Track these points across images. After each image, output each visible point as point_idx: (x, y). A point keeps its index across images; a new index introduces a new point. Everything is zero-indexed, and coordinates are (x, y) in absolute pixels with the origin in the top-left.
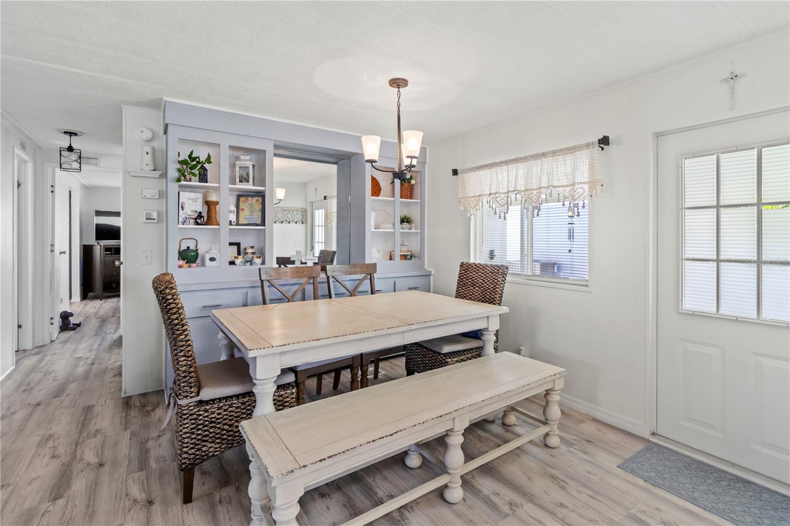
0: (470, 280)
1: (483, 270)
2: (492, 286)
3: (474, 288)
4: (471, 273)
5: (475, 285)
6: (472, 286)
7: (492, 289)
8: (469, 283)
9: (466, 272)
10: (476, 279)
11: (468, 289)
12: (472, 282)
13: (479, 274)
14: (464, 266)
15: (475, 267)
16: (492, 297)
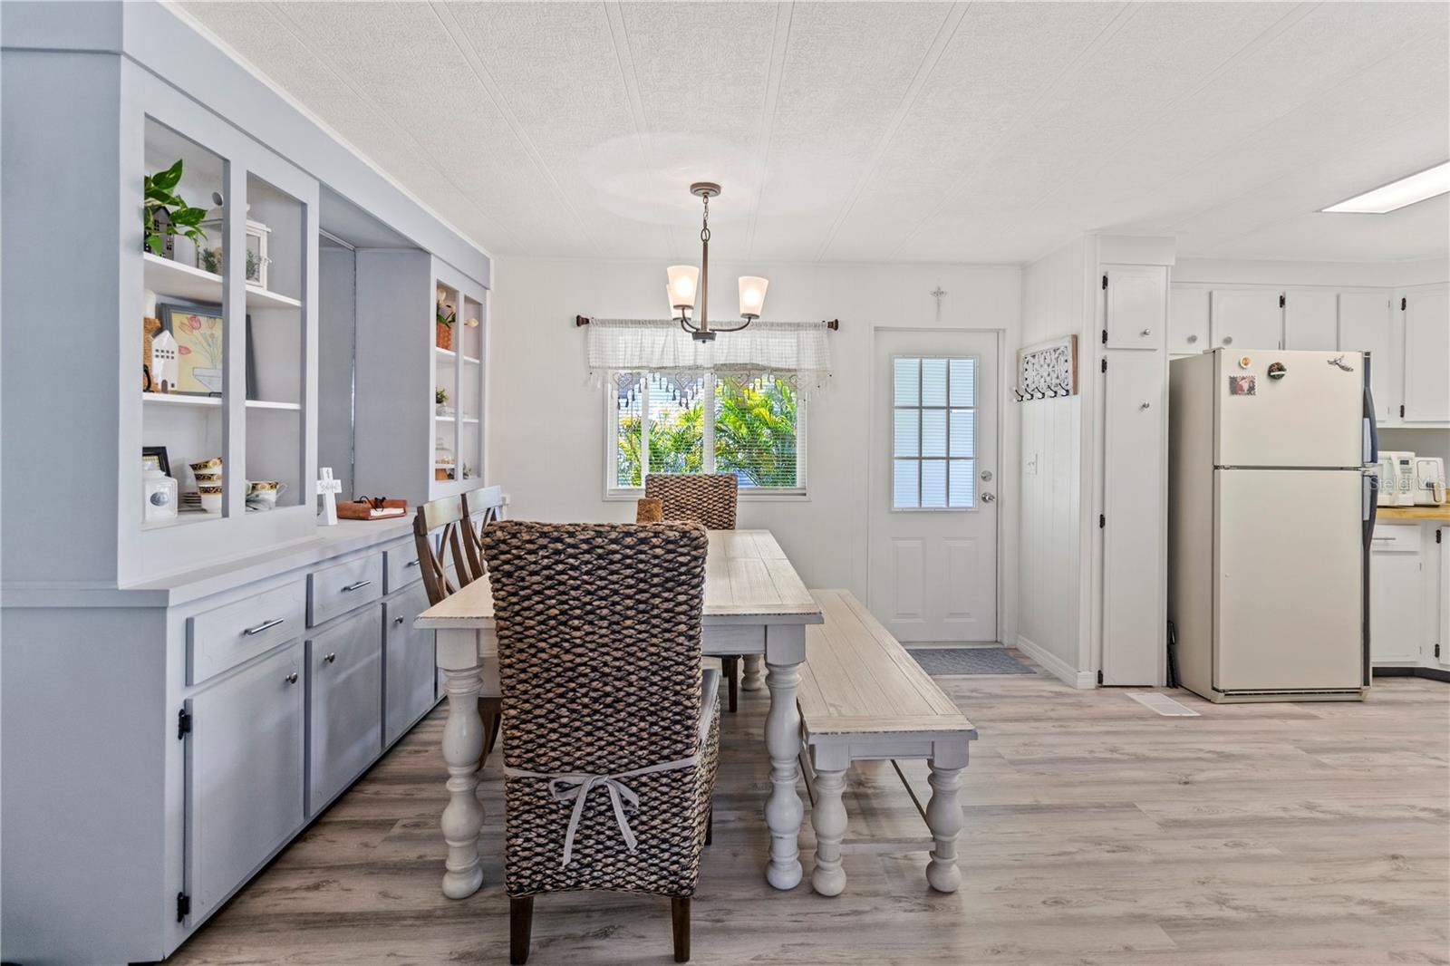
0: (672, 501)
1: (695, 484)
2: (721, 505)
3: (683, 512)
4: (672, 489)
5: (683, 507)
6: (678, 510)
7: (721, 510)
8: (671, 506)
9: (661, 489)
10: (683, 499)
11: (671, 515)
12: (677, 504)
13: (689, 490)
14: (656, 480)
15: (678, 480)
16: (726, 520)
